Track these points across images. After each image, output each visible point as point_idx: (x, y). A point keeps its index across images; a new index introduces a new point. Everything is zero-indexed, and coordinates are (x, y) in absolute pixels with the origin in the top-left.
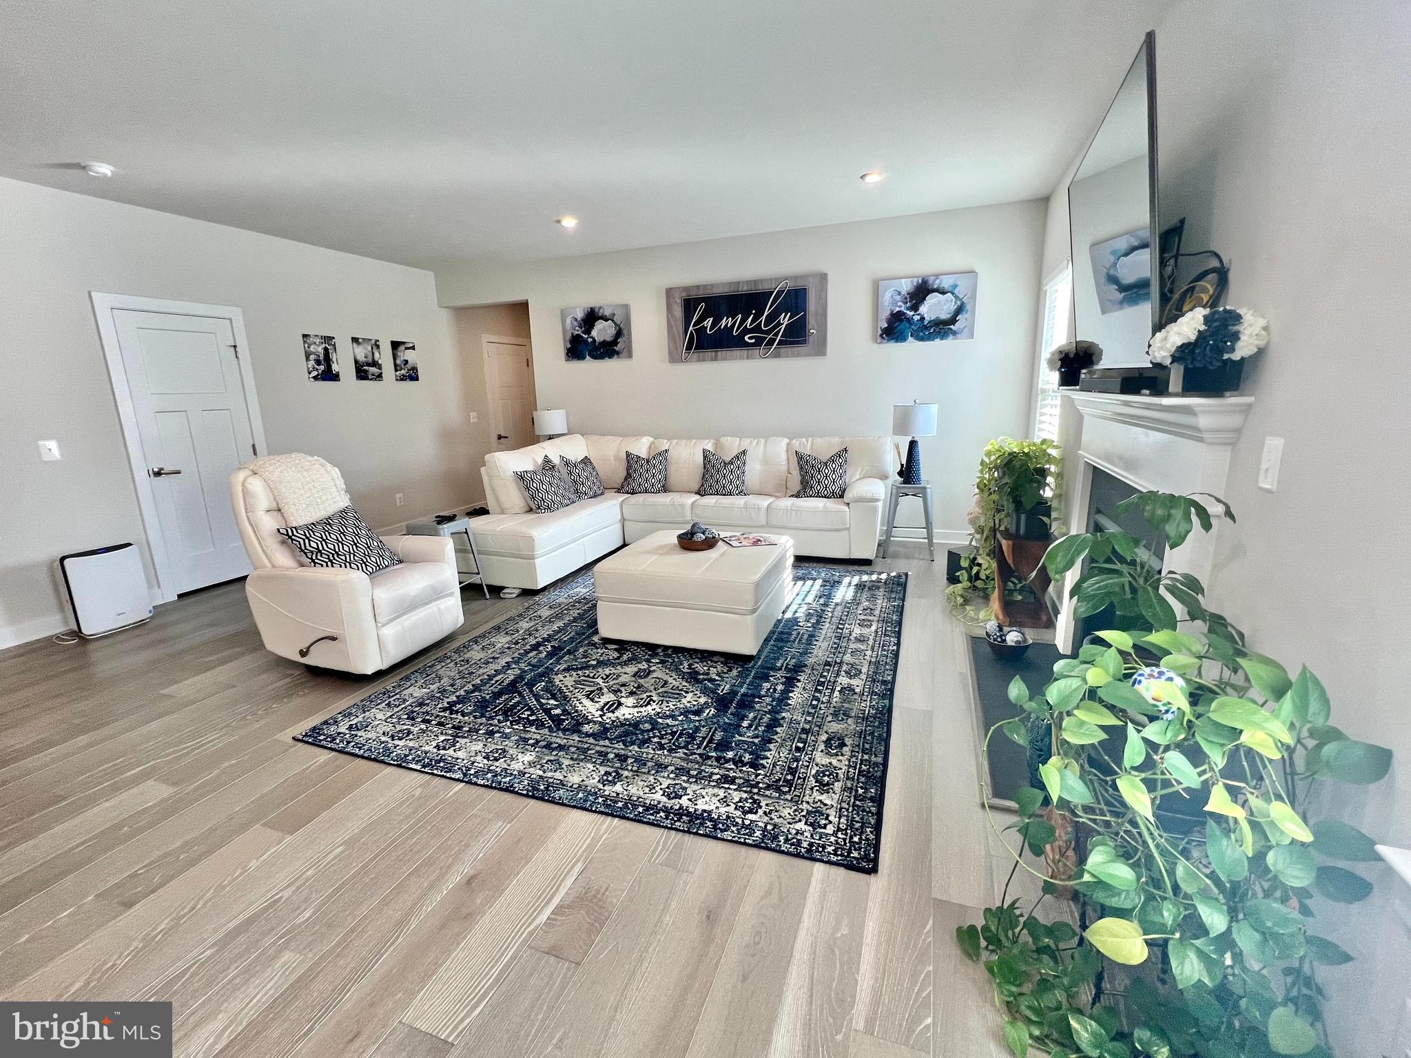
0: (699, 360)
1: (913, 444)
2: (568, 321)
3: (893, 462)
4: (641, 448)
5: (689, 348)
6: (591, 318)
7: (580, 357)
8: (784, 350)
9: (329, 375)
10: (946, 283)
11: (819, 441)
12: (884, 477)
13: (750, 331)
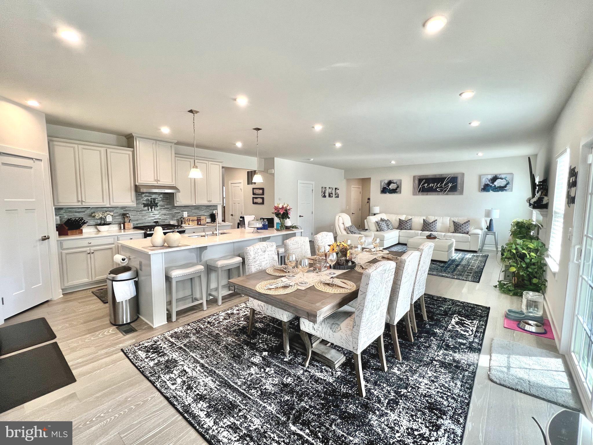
0: (422, 195)
1: (491, 220)
2: (383, 184)
3: (484, 225)
4: (403, 218)
5: (419, 191)
6: (390, 183)
7: (385, 193)
8: (449, 193)
9: (325, 196)
10: (503, 176)
11: (460, 218)
12: (482, 229)
13: (439, 188)
